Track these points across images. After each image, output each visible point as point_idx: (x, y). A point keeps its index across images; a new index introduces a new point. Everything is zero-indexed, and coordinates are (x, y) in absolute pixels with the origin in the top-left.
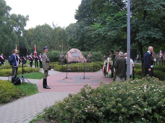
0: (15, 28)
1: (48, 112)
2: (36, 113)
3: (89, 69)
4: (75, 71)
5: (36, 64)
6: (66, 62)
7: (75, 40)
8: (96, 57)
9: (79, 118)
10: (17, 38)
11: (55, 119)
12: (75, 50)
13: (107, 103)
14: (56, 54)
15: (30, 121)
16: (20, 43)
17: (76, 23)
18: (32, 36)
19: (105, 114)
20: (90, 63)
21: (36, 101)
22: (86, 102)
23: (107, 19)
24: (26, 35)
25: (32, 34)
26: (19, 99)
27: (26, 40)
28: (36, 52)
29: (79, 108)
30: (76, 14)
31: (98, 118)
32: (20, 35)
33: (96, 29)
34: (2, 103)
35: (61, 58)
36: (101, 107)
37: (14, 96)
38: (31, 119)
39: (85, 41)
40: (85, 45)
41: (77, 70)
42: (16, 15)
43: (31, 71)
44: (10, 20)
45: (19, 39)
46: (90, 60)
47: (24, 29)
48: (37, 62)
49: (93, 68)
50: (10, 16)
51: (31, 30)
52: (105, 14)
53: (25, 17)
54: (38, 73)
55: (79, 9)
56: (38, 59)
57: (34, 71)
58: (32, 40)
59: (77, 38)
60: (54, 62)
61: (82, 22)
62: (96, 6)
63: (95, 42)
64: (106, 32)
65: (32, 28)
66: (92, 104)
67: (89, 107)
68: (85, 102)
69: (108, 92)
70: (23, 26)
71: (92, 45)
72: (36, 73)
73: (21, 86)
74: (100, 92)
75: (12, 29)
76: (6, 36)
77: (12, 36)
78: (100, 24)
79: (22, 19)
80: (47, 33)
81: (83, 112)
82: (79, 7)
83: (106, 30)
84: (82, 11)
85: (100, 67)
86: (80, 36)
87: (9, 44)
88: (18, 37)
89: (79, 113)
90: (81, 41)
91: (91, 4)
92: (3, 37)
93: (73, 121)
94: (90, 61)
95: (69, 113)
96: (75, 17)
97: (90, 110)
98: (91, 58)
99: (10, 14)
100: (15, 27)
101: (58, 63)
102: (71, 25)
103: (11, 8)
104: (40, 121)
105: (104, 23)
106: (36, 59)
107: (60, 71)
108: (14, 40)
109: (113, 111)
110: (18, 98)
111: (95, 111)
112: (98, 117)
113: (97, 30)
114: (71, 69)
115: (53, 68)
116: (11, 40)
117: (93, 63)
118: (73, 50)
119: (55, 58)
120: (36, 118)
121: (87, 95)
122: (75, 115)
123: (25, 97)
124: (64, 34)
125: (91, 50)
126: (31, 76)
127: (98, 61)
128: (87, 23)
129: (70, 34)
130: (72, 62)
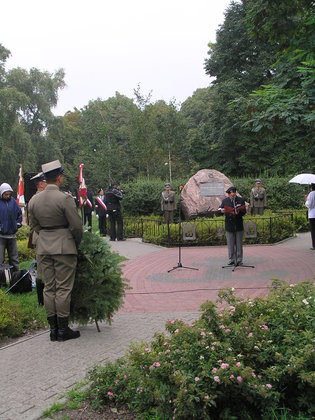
0: (21, 112)
1: (100, 383)
2: (66, 383)
3: (254, 236)
4: (209, 244)
6: (181, 214)
7: (210, 142)
8: (279, 195)
9: (194, 401)
10: (29, 142)
11: (122, 403)
12: (211, 176)
13: (289, 351)
14: (151, 190)
15: (44, 409)
17: (212, 88)
18: (75, 136)
19: (283, 387)
20: (257, 216)
22: (218, 349)
23: (302, 70)
24: (57, 133)
25: (75, 128)
26: (20, 340)
27: (57, 148)
28: (84, 187)
29: (194, 368)
30: (209, 57)
31: (259, 402)
32: (38, 135)
33: (269, 106)
35: (166, 202)
36: (269, 364)
37: (5, 329)
38: (47, 406)
39: (241, 144)
40: (243, 156)
41: (217, 240)
42: (24, 70)
44: (6, 89)
45: (35, 146)
46: (258, 204)
47: (50, 114)
49: (268, 232)
50: (8, 77)
51: (72, 117)
52: (297, 51)
53: (53, 77)
55: (219, 41)
56: (93, 209)
58: (78, 147)
59: (216, 136)
60: (145, 214)
61: (229, 84)
62: (266, 27)
63: (275, 147)
64: (300, 112)
65: (75, 109)
66: (236, 355)
67: (224, 366)
68: (213, 348)
69: (292, 314)
70: (46, 105)
71: (266, 154)
74: (269, 313)
75: (13, 116)
77: (14, 138)
78: (282, 85)
79: (42, 84)
80: (123, 122)
81: (207, 380)
82: (219, 34)
83: (300, 107)
84: (230, 46)
85: (293, 226)
86: (224, 130)
87: (7, 162)
88: (33, 141)
89: (192, 386)
90: (229, 146)
91: (249, 21)
93: (177, 412)
94: (259, 208)
95: (164, 387)
96: (207, 68)
97: (228, 375)
98: (262, 199)
99: (6, 71)
100: (24, 110)
101: (157, 218)
102: (199, 93)
103: (9, 52)
104: (75, 412)
105: (294, 83)
107: (163, 244)
108: (20, 149)
109: (309, 379)
110: (16, 336)
111: (245, 380)
112: (258, 398)
113: (271, 109)
114: (197, 237)
115: (138, 237)
116: (11, 151)
117: (268, 215)
118: (202, 174)
119: (146, 202)
120: (64, 400)
121: (222, 327)
122: (180, 394)
124: (174, 124)
125: (262, 171)
127: (286, 207)
128: (246, 85)
129: (198, 122)
130: (201, 215)
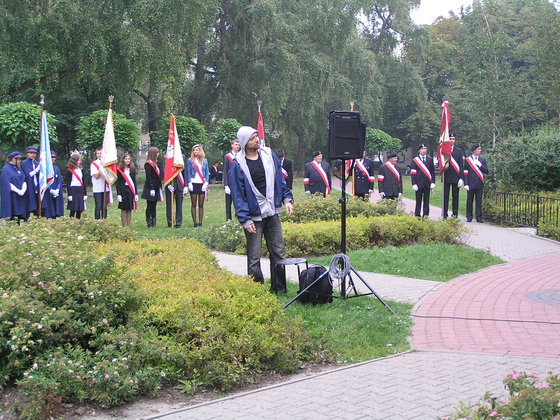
5: (450, 203)
10: (373, 66)
16: (391, 91)
18: (449, 57)
21: (373, 395)
24: (419, 52)
25: (447, 45)
27: (418, 77)
28: (447, 139)
32: (390, 53)
34: (209, 388)
37: (273, 358)
43: (413, 236)
45: (383, 73)
47: (408, 22)
48: (456, 190)
51: (444, 27)
54: (444, 250)
56: (461, 175)
57: (426, 239)
58: (451, 75)
60: (547, 188)
65: (451, 13)
70: (403, 6)
72: (434, 248)
73: (327, 313)
75: (348, 23)
76: (319, 61)
77: (349, 59)
88: (380, 64)
92: (305, 65)
100: (367, 13)
106: (451, 178)
108: (359, 77)
110: (289, 373)
115: (531, 225)
116: (344, 79)
119: (551, 169)
123: (329, 370)
126: (401, 261)
